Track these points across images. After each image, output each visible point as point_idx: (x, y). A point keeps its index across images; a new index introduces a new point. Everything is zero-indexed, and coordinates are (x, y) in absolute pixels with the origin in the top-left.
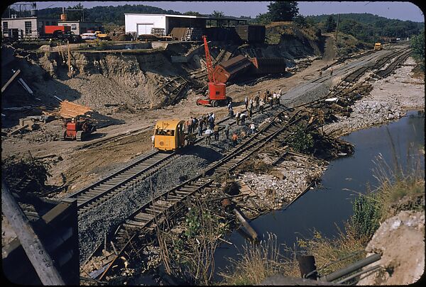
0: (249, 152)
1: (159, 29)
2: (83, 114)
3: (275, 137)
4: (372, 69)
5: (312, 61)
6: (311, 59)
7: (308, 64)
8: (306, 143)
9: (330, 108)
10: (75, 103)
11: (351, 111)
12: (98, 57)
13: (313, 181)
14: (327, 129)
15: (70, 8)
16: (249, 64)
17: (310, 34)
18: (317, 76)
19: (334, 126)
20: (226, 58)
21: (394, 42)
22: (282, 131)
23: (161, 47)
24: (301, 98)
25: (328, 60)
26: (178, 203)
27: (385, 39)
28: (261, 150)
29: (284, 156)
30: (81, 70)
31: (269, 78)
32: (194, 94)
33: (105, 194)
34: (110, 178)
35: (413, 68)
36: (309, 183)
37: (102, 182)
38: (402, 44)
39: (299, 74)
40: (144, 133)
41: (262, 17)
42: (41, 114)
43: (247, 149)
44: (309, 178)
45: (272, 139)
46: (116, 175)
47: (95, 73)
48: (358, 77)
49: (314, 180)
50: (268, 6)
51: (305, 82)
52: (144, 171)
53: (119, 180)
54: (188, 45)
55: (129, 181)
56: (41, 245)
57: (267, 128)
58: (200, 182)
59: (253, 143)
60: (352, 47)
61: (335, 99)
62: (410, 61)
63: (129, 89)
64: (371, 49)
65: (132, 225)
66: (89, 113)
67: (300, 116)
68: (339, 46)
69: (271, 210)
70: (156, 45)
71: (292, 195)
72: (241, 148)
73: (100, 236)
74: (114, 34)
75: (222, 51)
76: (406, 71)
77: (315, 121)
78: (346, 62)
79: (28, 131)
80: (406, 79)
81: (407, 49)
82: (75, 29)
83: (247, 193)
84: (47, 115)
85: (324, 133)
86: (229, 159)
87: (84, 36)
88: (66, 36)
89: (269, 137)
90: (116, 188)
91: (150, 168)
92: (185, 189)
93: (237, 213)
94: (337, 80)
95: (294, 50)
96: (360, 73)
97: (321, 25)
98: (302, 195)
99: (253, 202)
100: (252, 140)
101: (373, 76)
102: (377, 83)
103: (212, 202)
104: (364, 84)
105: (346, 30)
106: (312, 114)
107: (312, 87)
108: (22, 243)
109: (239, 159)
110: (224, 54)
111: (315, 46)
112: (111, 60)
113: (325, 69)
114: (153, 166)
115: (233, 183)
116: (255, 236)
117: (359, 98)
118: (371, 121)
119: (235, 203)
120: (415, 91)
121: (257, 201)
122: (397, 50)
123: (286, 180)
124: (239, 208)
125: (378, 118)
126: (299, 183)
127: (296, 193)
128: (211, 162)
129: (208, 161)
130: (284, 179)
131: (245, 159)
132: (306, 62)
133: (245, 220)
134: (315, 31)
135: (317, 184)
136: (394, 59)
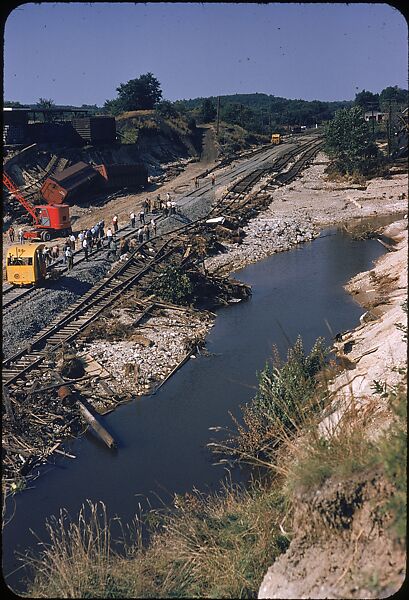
0: (97, 309)
4: (270, 173)
5: (185, 165)
6: (184, 162)
7: (179, 171)
8: (181, 289)
9: (214, 233)
11: (243, 235)
13: (193, 346)
14: (210, 264)
16: (94, 175)
17: (180, 125)
19: (221, 259)
20: (61, 167)
21: (298, 131)
22: (147, 272)
25: (208, 161)
27: (286, 127)
28: (116, 303)
29: (151, 310)
31: (125, 193)
35: (326, 167)
36: (188, 350)
38: (309, 134)
39: (168, 186)
41: (109, 105)
43: (95, 304)
44: (187, 341)
45: (131, 286)
48: (251, 185)
49: (196, 344)
50: (118, 90)
51: (177, 196)
57: (124, 270)
58: (23, 362)
59: (103, 293)
60: (241, 142)
61: (219, 219)
62: (322, 158)
64: (267, 144)
67: (171, 248)
68: (222, 141)
69: (134, 396)
72: (86, 302)
75: (54, 158)
76: (316, 172)
77: (193, 254)
78: (233, 164)
80: (318, 184)
81: (317, 140)
83: (96, 373)
85: (207, 271)
86: (68, 322)
89: (128, 282)
93: (82, 407)
94: (221, 191)
95: (158, 150)
96: (253, 178)
97: (195, 113)
98: (179, 368)
99: (106, 387)
100: (101, 289)
101: (272, 183)
102: (277, 192)
103: (43, 392)
104: (259, 195)
105: (231, 118)
106: (188, 243)
107: (187, 203)
109: (83, 320)
110: (57, 161)
111: (189, 145)
113: (203, 176)
115: (74, 359)
116: (109, 441)
117: (254, 215)
118: (272, 248)
119: (79, 391)
120: (331, 200)
121: (111, 385)
122: (303, 143)
123: (154, 348)
124: (84, 399)
125: (282, 243)
126: (173, 350)
127: (169, 367)
128: (40, 329)
129: (36, 328)
130: (151, 345)
131: (92, 319)
132: (177, 166)
133: (93, 419)
134: (186, 121)
135: (200, 348)
136: (298, 156)
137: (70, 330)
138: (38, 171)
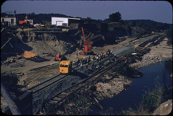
1: (65, 24)
2: (33, 56)
3: (111, 68)
4: (151, 42)
6: (126, 37)
7: (124, 39)
8: (124, 71)
9: (134, 57)
10: (30, 52)
11: (142, 58)
12: (40, 34)
14: (132, 65)
15: (29, 14)
16: (101, 38)
17: (126, 27)
18: (128, 44)
19: (135, 64)
20: (92, 36)
21: (160, 32)
22: (114, 66)
23: (66, 31)
24: (121, 53)
25: (133, 38)
26: (71, 94)
27: (156, 30)
28: (105, 73)
29: (115, 76)
30: (33, 39)
31: (109, 44)
32: (78, 50)
33: (42, 89)
34: (44, 83)
35: (167, 42)
36: (124, 87)
37: (40, 84)
38: (162, 32)
39: (121, 43)
40: (58, 65)
41: (106, 20)
42: (16, 56)
43: (100, 73)
44: (124, 85)
45: (109, 69)
46: (46, 81)
47: (39, 40)
48: (145, 45)
49: (127, 86)
50: (109, 16)
51: (123, 46)
52: (58, 80)
53: (48, 84)
54: (77, 30)
55: (51, 84)
56: (18, 109)
57: (108, 64)
58: (80, 85)
59: (102, 70)
60: (143, 33)
61: (135, 54)
62: (166, 39)
63: (52, 47)
64: (150, 34)
65: (52, 102)
66: (36, 56)
67: (121, 60)
68: (137, 32)
69: (109, 98)
70: (64, 30)
72: (97, 72)
73: (39, 106)
74: (47, 25)
76: (164, 43)
77: (127, 62)
78: (140, 39)
79: (11, 63)
80: (164, 46)
81: (165, 34)
82: (31, 22)
83: (99, 90)
84: (18, 56)
85: (131, 67)
86: (92, 77)
87: (35, 25)
88: (28, 25)
90: (46, 87)
91: (60, 79)
92: (74, 88)
94: (136, 46)
95: (119, 33)
96: (146, 43)
97: (130, 24)
98: (121, 92)
99: (102, 94)
101: (151, 45)
102: (153, 48)
103: (85, 93)
104: (147, 48)
105: (140, 26)
106: (126, 59)
107: (126, 48)
108: (10, 108)
109: (96, 77)
110: (91, 34)
111: (127, 32)
112: (45, 35)
113: (131, 41)
114: (61, 79)
115: (94, 86)
116: (102, 108)
117: (145, 54)
118: (150, 63)
119: (94, 94)
120: (168, 51)
122: (161, 35)
124: (96, 97)
125: (153, 62)
126: (120, 87)
127: (119, 91)
130: (114, 85)
131: (99, 77)
132: (124, 38)
133: (98, 102)
134: (128, 26)
135: (128, 88)
136: (159, 38)
137: (93, 79)
138: (86, 36)
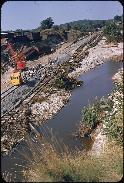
0: (35, 93)
4: (88, 44)
5: (63, 44)
7: (61, 46)
8: (61, 84)
9: (71, 65)
11: (80, 64)
13: (65, 102)
14: (70, 75)
16: (35, 50)
17: (61, 33)
18: (65, 51)
19: (74, 73)
20: (24, 49)
21: (97, 30)
22: (51, 79)
25: (70, 42)
27: (93, 29)
28: (41, 90)
29: (52, 92)
31: (44, 55)
35: (105, 40)
36: (64, 103)
38: (100, 31)
39: (58, 51)
41: (38, 28)
43: (35, 91)
44: (63, 100)
45: (46, 84)
48: (82, 48)
49: (66, 101)
50: (41, 23)
51: (60, 54)
57: (44, 79)
58: (13, 112)
59: (37, 87)
60: (79, 35)
61: (73, 60)
62: (104, 38)
64: (87, 35)
67: (58, 71)
68: (73, 36)
69: (47, 120)
71: (56, 110)
72: (32, 91)
75: (22, 46)
76: (103, 42)
77: (65, 72)
78: (77, 42)
80: (103, 46)
81: (102, 32)
83: (35, 113)
85: (69, 77)
86: (27, 98)
89: (45, 83)
92: (6, 117)
93: (31, 125)
94: (73, 51)
95: (54, 41)
96: (83, 46)
97: (65, 28)
98: (61, 109)
99: (38, 117)
100: (37, 86)
101: (89, 47)
102: (91, 50)
103: (19, 121)
104: (85, 51)
105: (76, 28)
106: (63, 69)
107: (63, 56)
109: (31, 97)
110: (23, 47)
111: (63, 37)
113: (68, 47)
115: (28, 110)
117: (84, 58)
118: (89, 68)
119: (30, 120)
120: (107, 51)
121: (40, 117)
122: (98, 34)
123: (53, 103)
124: (31, 122)
125: (93, 66)
126: (59, 104)
127: (58, 109)
128: (18, 101)
129: (17, 101)
130: (52, 103)
131: (34, 96)
133: (33, 128)
134: (62, 31)
135: (67, 102)
136: (97, 38)
137: (27, 101)
138: (18, 51)
